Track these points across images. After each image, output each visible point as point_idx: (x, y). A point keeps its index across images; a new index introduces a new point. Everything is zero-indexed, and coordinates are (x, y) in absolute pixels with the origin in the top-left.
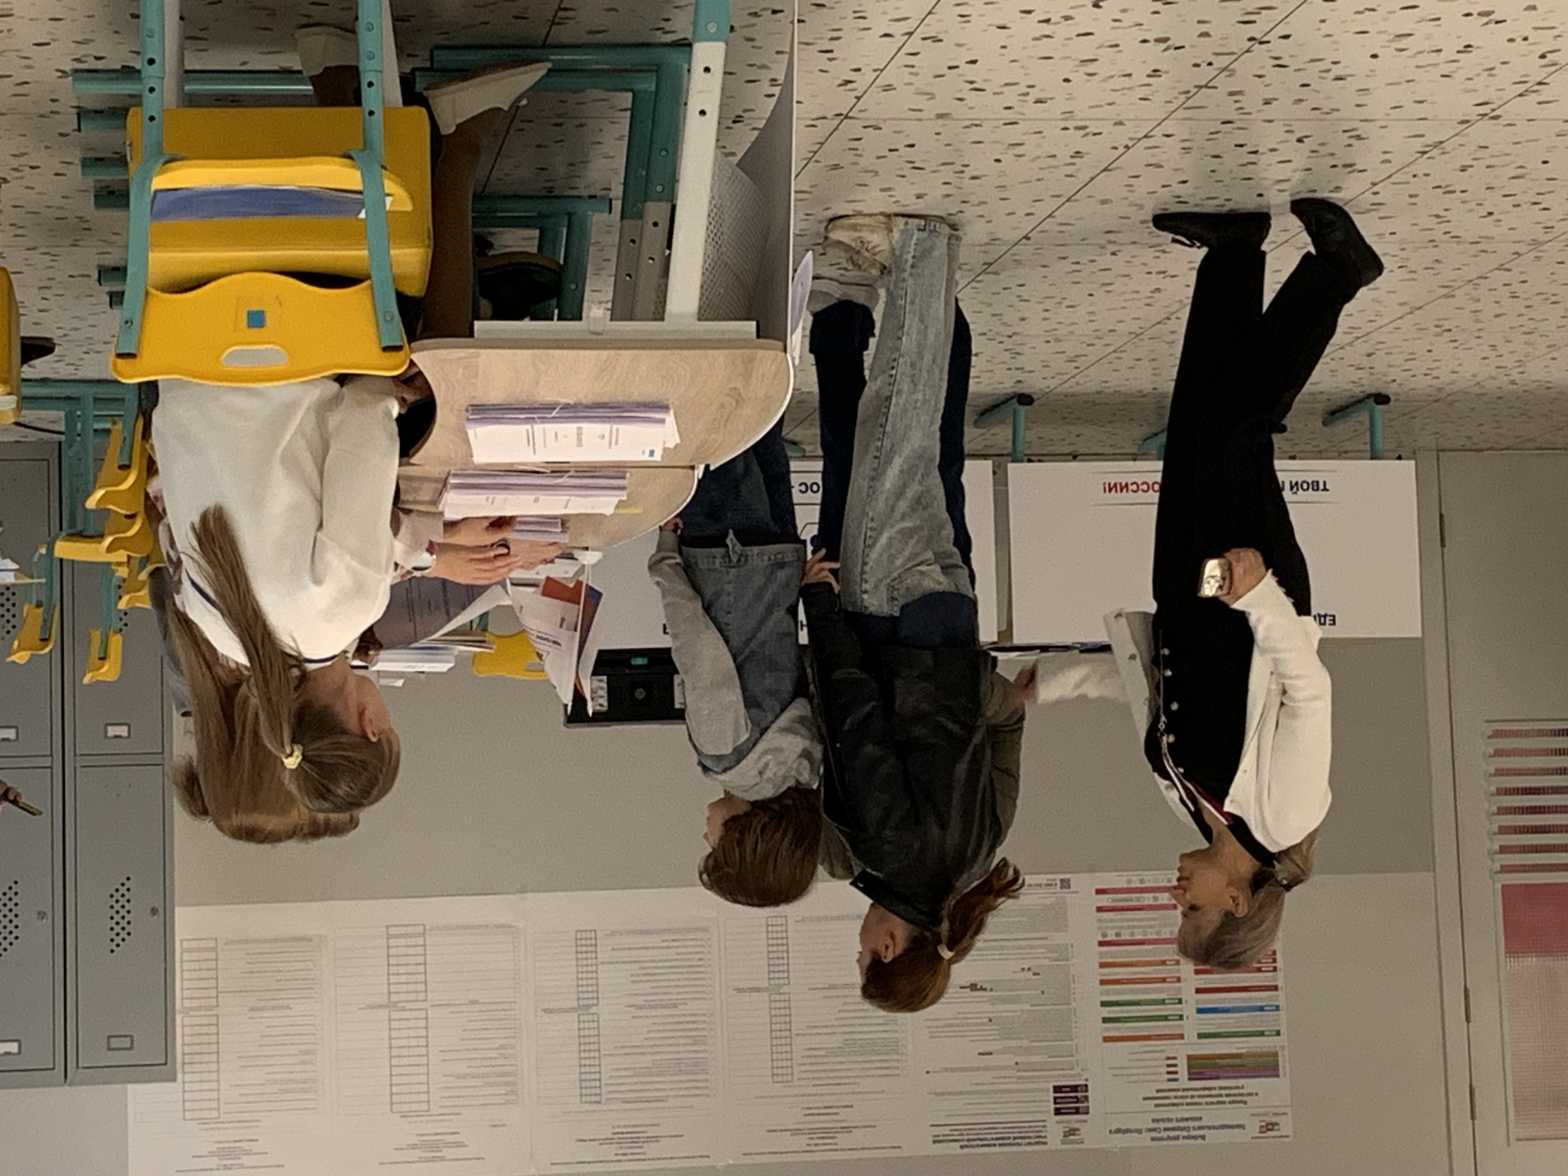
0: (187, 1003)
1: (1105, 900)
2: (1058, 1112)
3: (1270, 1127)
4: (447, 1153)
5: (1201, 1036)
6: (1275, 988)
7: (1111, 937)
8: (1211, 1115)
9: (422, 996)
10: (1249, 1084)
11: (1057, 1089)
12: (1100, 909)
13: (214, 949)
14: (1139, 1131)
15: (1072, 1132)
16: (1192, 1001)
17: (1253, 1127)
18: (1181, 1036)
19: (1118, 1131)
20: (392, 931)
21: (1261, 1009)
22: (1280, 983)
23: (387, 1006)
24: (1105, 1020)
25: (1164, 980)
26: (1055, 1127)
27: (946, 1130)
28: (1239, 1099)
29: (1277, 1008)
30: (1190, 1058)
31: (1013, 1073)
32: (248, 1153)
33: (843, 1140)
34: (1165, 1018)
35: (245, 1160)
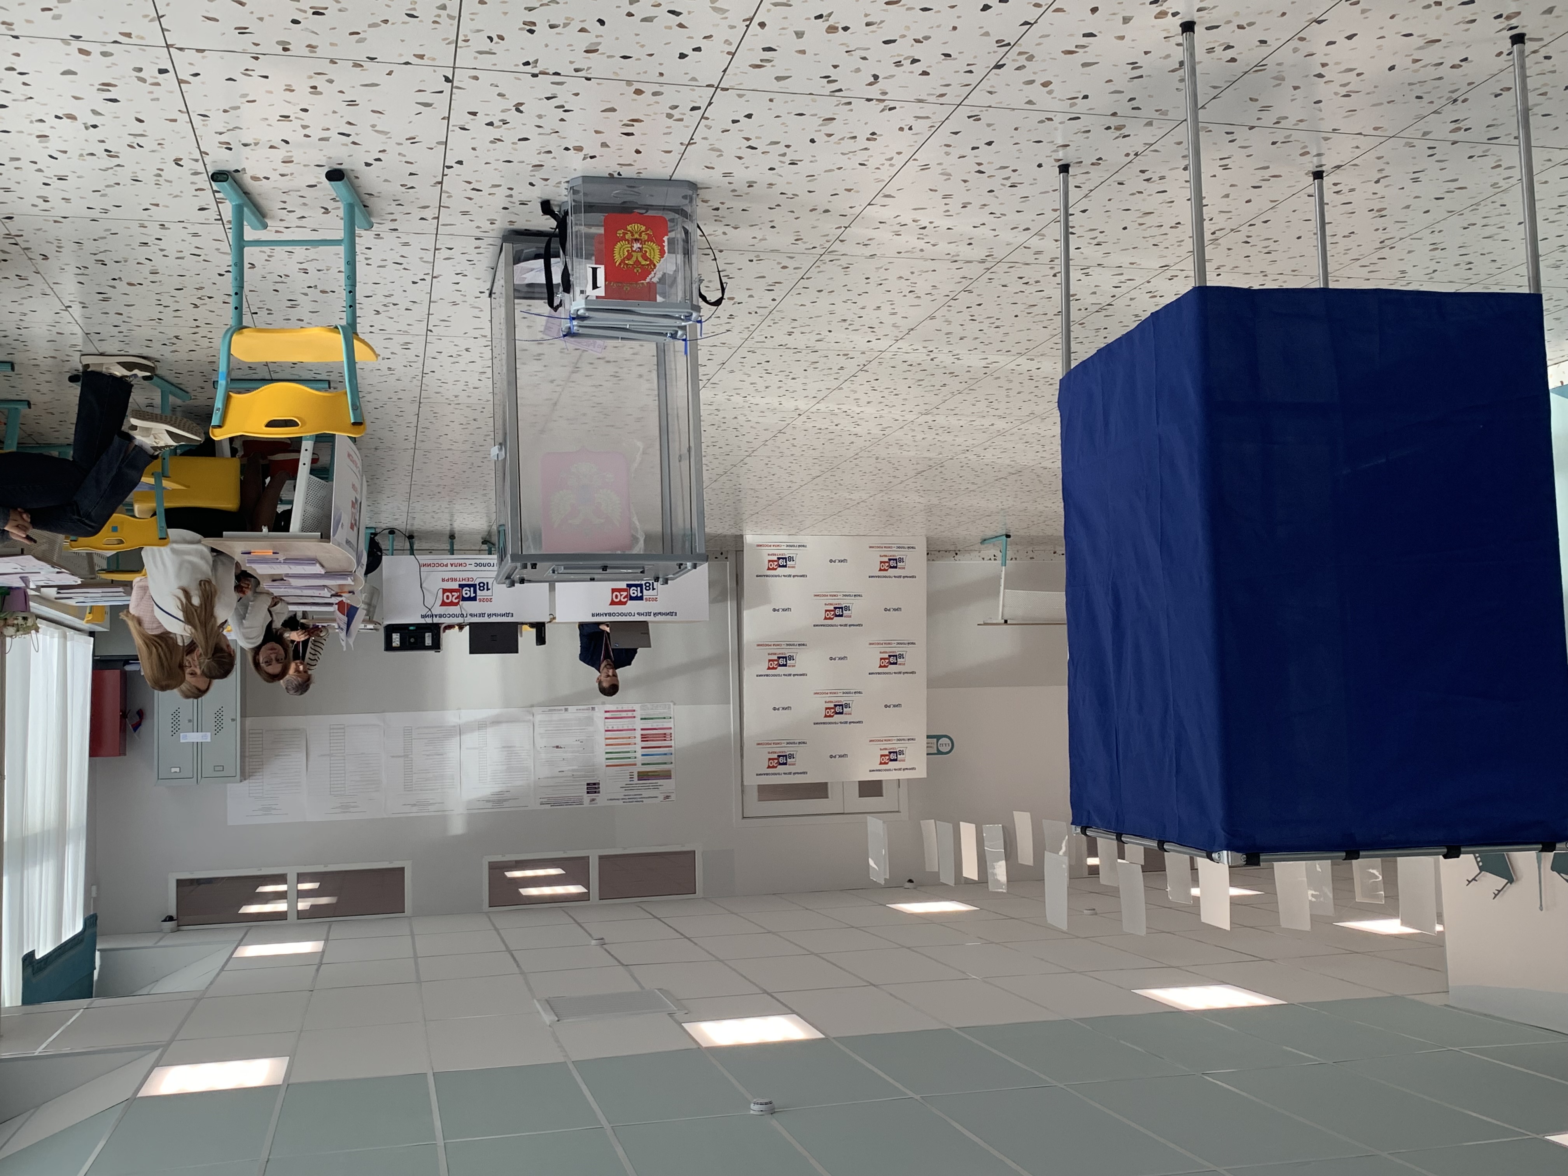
0: (251, 754)
1: (608, 715)
2: (588, 793)
3: (667, 797)
4: (352, 810)
5: (643, 764)
6: (671, 747)
7: (610, 728)
8: (646, 793)
9: (343, 751)
10: (660, 782)
11: (588, 784)
12: (606, 718)
13: (262, 733)
14: (618, 799)
15: (593, 800)
16: (640, 752)
17: (661, 797)
18: (635, 765)
19: (611, 800)
20: (332, 727)
21: (665, 754)
22: (673, 745)
23: (329, 755)
24: (607, 759)
25: (629, 744)
26: (587, 798)
27: (546, 800)
28: (656, 787)
29: (671, 754)
30: (639, 773)
31: (571, 779)
32: (275, 809)
33: (506, 804)
34: (630, 758)
35: (273, 812)
